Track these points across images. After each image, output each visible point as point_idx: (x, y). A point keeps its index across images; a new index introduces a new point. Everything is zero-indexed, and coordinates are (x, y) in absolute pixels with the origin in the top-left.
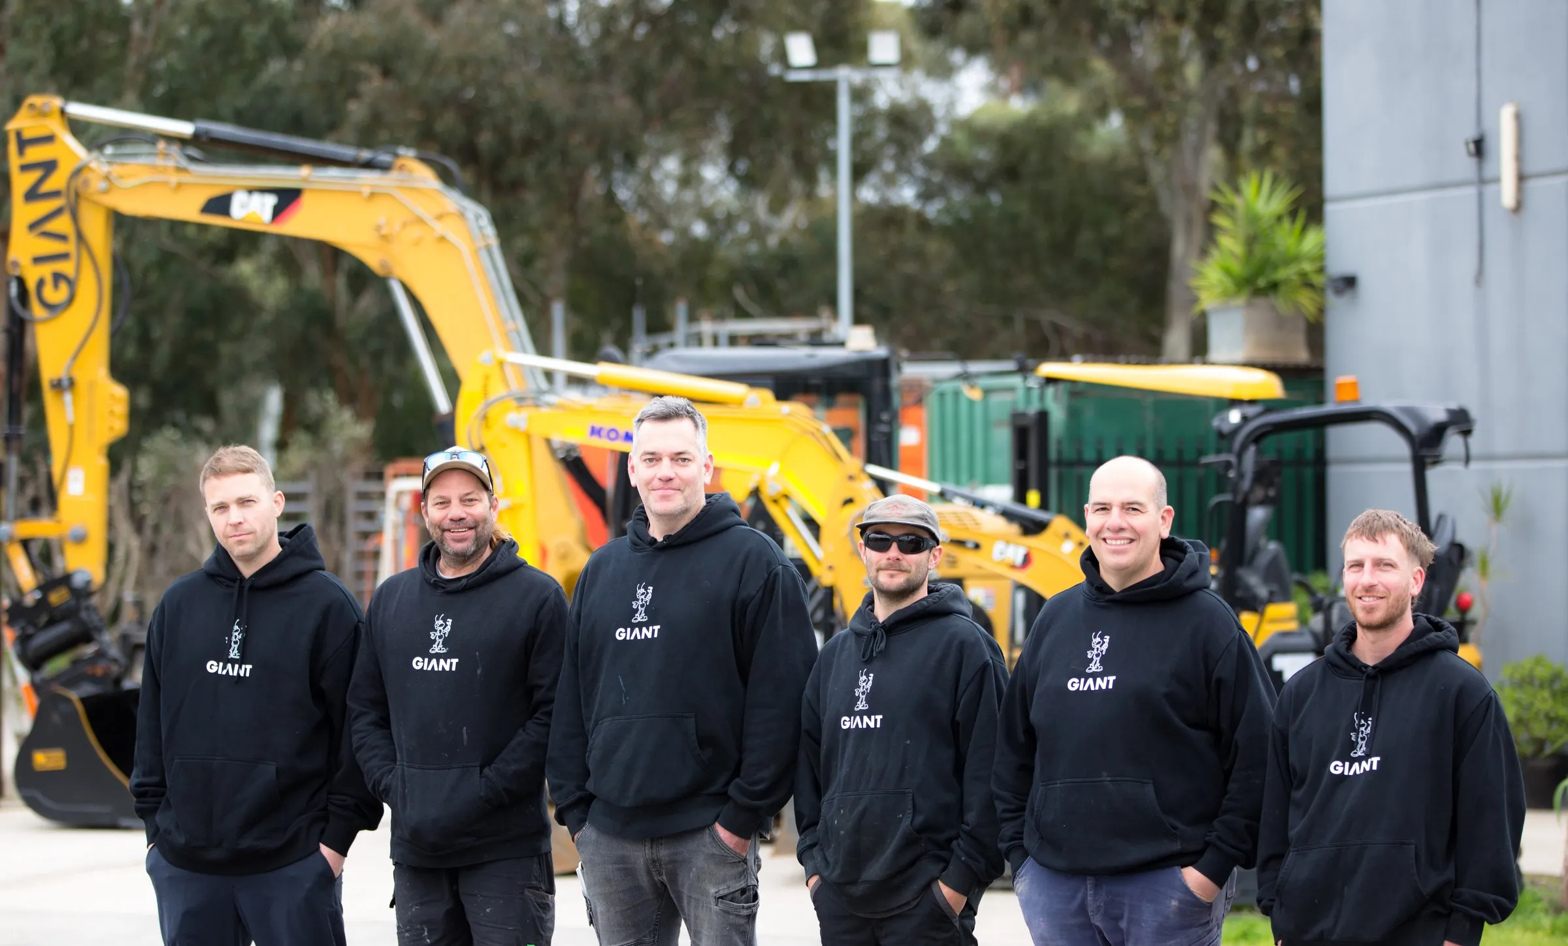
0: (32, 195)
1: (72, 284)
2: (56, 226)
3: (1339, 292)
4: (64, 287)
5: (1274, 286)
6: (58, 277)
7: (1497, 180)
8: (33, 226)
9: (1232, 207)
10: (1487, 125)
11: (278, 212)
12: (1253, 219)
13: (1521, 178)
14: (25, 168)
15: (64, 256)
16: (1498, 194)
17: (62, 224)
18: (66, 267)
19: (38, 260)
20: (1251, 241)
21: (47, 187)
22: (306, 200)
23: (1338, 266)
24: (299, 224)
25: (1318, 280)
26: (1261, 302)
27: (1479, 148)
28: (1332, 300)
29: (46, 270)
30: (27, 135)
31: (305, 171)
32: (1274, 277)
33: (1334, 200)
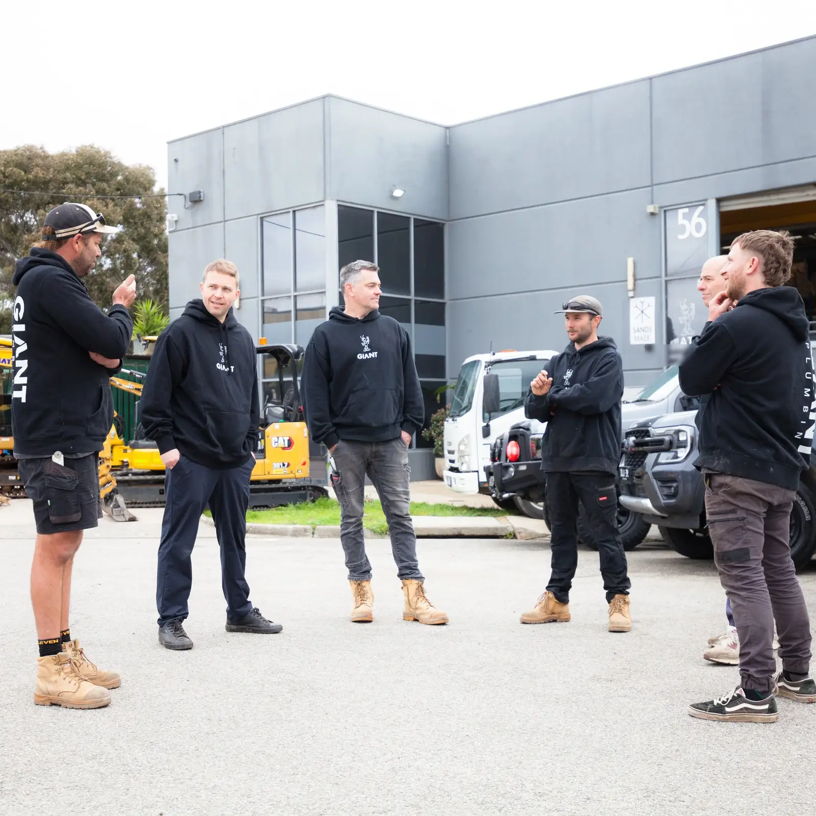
9: (141, 309)
12: (147, 314)
20: (147, 320)
32: (155, 330)
33: (172, 308)
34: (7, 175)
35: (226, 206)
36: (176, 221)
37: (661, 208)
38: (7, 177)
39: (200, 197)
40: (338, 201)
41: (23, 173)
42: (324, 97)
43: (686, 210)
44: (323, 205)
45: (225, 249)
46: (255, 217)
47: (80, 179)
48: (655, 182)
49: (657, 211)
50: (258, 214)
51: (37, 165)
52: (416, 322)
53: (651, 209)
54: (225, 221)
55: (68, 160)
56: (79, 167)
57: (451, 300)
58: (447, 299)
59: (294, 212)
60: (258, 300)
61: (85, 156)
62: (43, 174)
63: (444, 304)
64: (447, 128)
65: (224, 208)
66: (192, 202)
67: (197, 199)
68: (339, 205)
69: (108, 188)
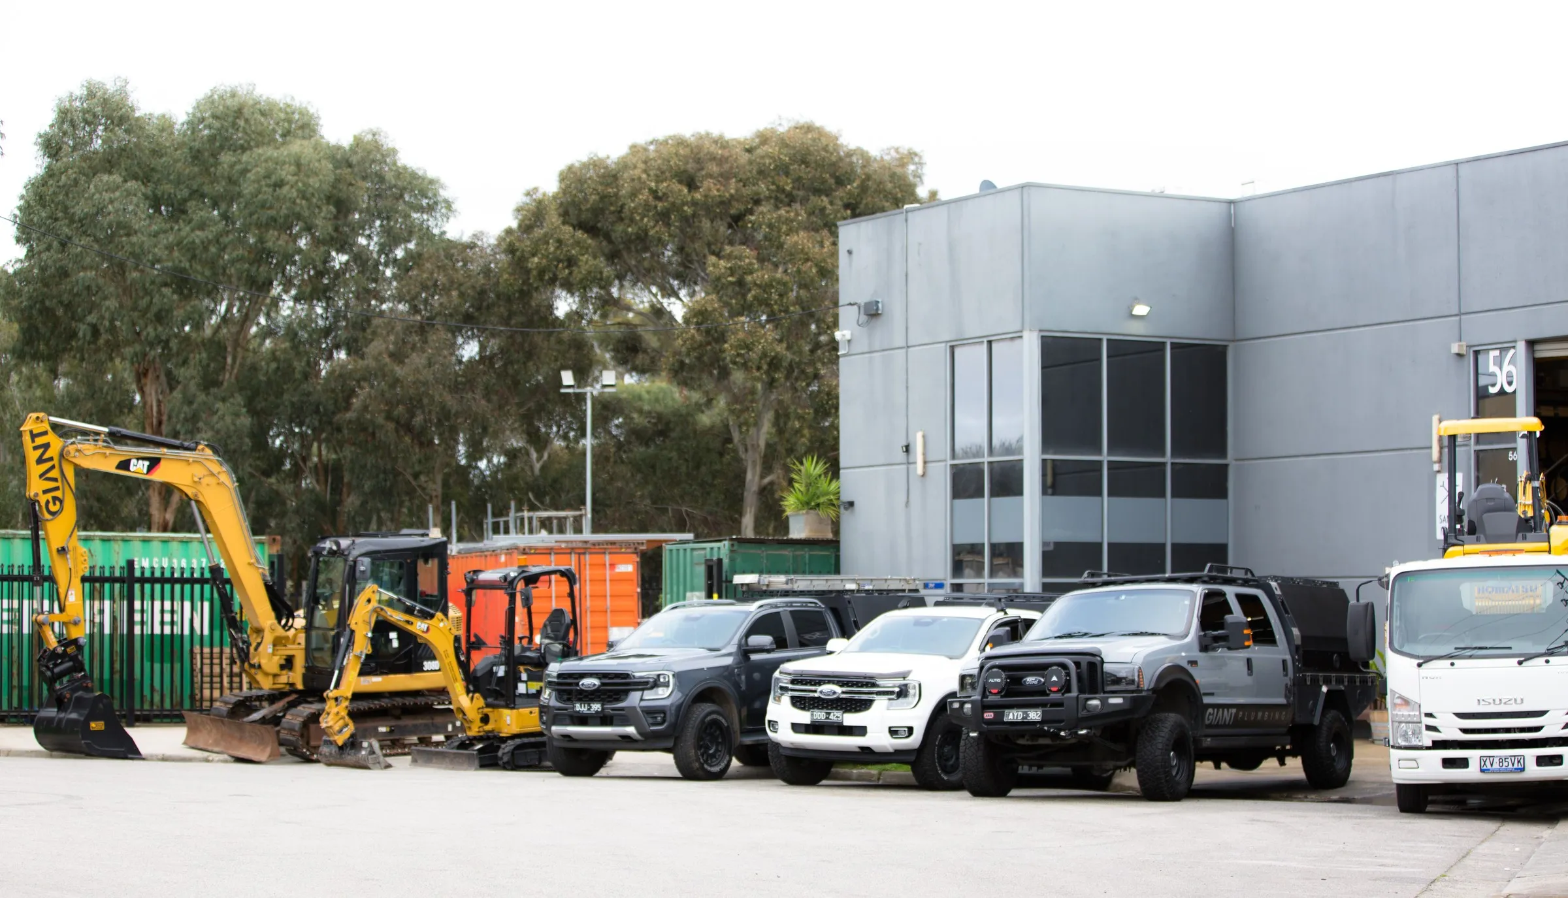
0: (40, 461)
1: (61, 502)
2: (51, 475)
3: (846, 509)
4: (58, 503)
5: (818, 505)
6: (55, 499)
7: (915, 463)
8: (41, 476)
9: (800, 470)
10: (911, 439)
11: (150, 469)
12: (809, 476)
13: (925, 462)
14: (35, 448)
15: (57, 489)
16: (916, 468)
17: (54, 474)
18: (58, 494)
19: (45, 492)
20: (808, 485)
21: (46, 456)
22: (162, 463)
23: (845, 498)
24: (159, 476)
25: (835, 502)
26: (812, 511)
27: (907, 449)
28: (842, 510)
29: (49, 496)
30: (35, 432)
31: (165, 450)
32: (818, 501)
33: (844, 468)
34: (660, 194)
35: (909, 325)
36: (849, 341)
37: (1469, 347)
38: (658, 198)
39: (877, 309)
40: (1040, 331)
41: (686, 191)
42: (1022, 187)
43: (1497, 353)
44: (1021, 337)
45: (907, 387)
46: (943, 345)
47: (783, 191)
48: (1462, 311)
49: (1464, 352)
50: (947, 342)
51: (710, 176)
52: (1174, 495)
53: (1455, 349)
54: (908, 347)
55: (762, 157)
56: (784, 169)
57: (1236, 460)
58: (1230, 459)
59: (990, 342)
60: (946, 465)
61: (794, 148)
62: (718, 190)
63: (1226, 466)
64: (1230, 202)
65: (907, 328)
66: (868, 315)
67: (873, 312)
68: (1042, 337)
69: (829, 207)
